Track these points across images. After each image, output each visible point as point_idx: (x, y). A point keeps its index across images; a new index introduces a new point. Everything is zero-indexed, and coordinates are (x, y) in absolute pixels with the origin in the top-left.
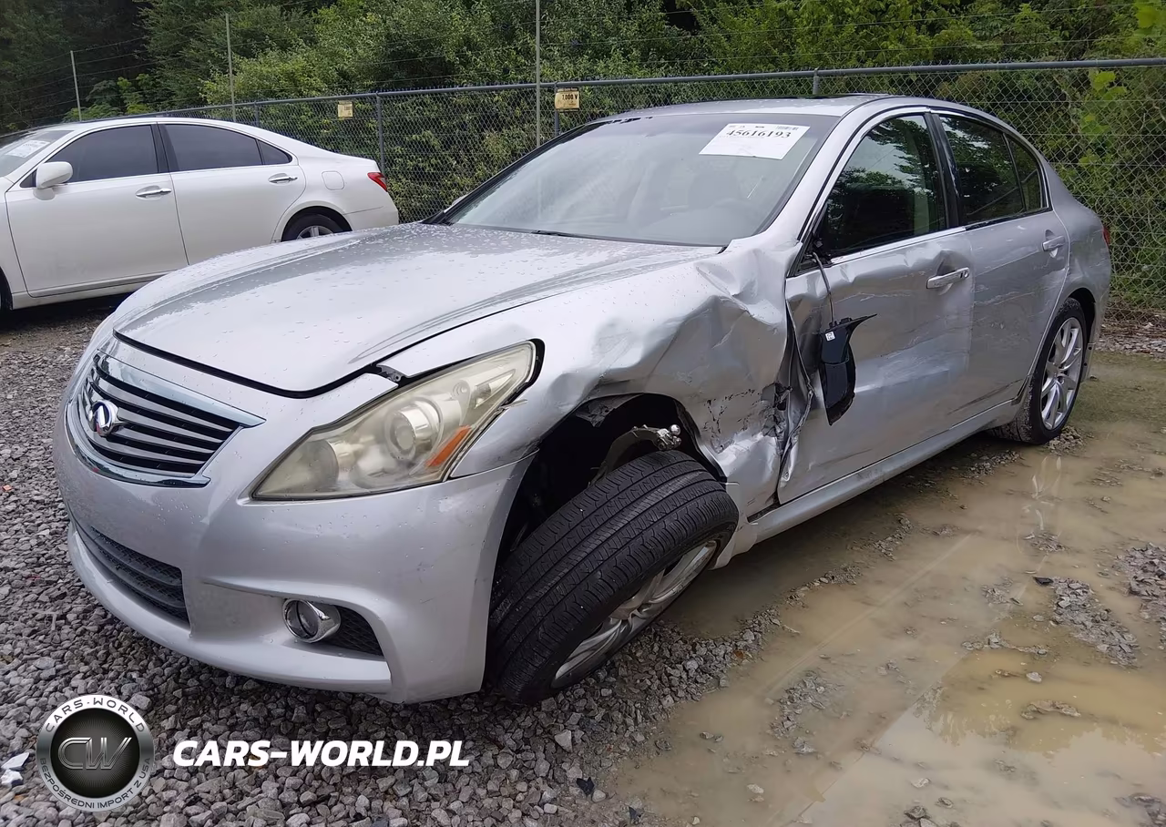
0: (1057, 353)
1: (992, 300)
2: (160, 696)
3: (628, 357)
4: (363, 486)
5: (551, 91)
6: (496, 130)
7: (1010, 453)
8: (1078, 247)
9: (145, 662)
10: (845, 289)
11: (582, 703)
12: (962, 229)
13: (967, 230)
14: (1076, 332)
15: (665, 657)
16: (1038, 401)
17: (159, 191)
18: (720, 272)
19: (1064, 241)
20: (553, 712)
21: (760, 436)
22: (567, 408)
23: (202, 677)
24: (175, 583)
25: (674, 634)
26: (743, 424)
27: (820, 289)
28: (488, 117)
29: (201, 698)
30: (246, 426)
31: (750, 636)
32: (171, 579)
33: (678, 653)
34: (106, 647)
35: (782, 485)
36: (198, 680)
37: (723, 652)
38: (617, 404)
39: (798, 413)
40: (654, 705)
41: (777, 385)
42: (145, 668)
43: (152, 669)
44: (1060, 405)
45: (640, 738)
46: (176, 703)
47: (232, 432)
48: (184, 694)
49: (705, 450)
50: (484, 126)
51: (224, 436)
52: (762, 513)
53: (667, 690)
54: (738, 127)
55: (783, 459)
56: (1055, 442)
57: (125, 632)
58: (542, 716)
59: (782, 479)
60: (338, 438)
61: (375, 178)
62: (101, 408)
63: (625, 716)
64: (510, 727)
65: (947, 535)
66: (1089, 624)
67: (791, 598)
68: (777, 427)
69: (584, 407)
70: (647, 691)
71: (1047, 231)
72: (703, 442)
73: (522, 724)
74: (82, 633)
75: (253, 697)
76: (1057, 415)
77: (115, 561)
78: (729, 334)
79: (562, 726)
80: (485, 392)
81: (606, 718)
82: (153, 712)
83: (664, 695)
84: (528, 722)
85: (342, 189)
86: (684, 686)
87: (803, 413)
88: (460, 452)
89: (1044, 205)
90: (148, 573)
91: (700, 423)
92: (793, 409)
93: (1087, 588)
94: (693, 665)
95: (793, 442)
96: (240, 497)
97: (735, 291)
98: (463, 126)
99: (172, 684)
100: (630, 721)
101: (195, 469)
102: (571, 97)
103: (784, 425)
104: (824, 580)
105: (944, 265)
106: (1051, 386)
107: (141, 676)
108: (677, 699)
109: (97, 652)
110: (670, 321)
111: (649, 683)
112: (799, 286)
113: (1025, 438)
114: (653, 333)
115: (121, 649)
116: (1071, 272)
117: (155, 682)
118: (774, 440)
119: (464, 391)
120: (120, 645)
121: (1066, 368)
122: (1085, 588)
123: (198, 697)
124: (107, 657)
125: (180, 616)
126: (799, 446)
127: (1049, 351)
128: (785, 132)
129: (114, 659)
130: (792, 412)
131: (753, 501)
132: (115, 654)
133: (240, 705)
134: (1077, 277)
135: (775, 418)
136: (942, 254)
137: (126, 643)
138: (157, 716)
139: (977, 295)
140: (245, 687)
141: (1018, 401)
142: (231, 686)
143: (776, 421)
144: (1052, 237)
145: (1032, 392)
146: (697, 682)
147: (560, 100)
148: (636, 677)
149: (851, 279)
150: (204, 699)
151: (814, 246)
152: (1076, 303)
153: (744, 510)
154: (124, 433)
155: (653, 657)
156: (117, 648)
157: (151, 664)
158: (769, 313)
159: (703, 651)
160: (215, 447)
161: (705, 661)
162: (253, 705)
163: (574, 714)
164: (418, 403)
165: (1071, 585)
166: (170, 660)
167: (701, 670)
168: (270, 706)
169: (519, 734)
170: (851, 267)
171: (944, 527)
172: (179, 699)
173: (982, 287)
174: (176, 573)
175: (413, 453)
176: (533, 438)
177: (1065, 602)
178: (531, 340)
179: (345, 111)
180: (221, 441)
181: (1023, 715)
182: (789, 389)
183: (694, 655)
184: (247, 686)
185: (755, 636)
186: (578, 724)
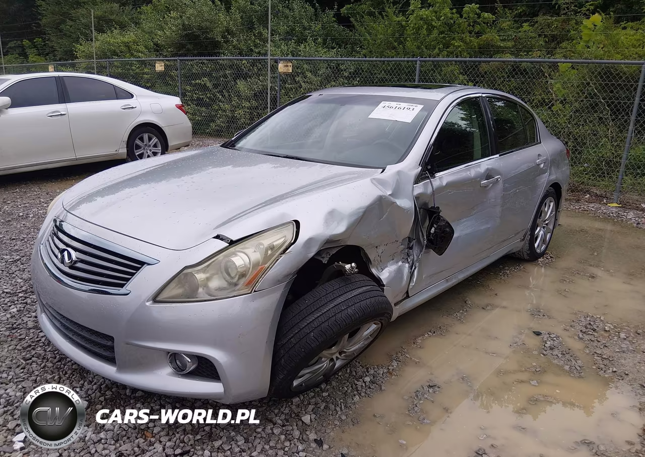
0: (543, 215)
1: (512, 191)
2: (93, 401)
3: (339, 228)
4: (210, 295)
5: (276, 61)
6: (243, 79)
7: (519, 266)
8: (553, 162)
9: (82, 382)
10: (441, 189)
11: (313, 400)
12: (498, 156)
13: (500, 156)
14: (552, 204)
15: (353, 375)
16: (533, 239)
17: (60, 114)
18: (382, 183)
19: (547, 159)
20: (299, 405)
21: (400, 263)
22: (311, 255)
23: (113, 390)
24: (109, 343)
25: (357, 363)
26: (393, 258)
27: (430, 190)
28: (241, 74)
29: (114, 401)
30: (149, 264)
31: (395, 364)
32: (106, 341)
33: (360, 373)
34: (59, 374)
35: (410, 287)
36: (111, 391)
37: (382, 372)
38: (334, 251)
39: (419, 251)
40: (349, 401)
41: (409, 238)
42: (83, 385)
43: (87, 386)
44: (543, 241)
45: (344, 417)
46: (101, 404)
47: (141, 267)
48: (105, 399)
49: (374, 271)
50: (237, 76)
51: (137, 269)
52: (401, 301)
53: (356, 392)
54: (387, 103)
55: (412, 275)
56: (541, 259)
57: (68, 366)
58: (294, 407)
59: (411, 284)
60: (198, 272)
61: (180, 107)
62: (66, 252)
63: (335, 406)
64: (278, 413)
65: (488, 310)
66: (560, 355)
67: (414, 343)
68: (409, 258)
69: (319, 253)
70: (345, 393)
71: (539, 154)
72: (373, 267)
73: (284, 412)
74: (44, 367)
75: (142, 400)
76: (542, 246)
77: (71, 330)
78: (387, 214)
79: (304, 412)
80: (272, 248)
81: (326, 407)
82: (89, 409)
83: (355, 395)
84: (287, 411)
85: (161, 113)
86: (364, 390)
87: (421, 251)
88: (260, 278)
89: (537, 141)
90: (93, 338)
91: (372, 258)
92: (416, 249)
93: (559, 337)
94: (367, 379)
95: (416, 266)
96: (147, 301)
97: (389, 193)
98: (225, 76)
99: (98, 394)
100: (338, 409)
101: (122, 286)
102: (287, 66)
103: (412, 257)
104: (430, 333)
105: (488, 175)
106: (540, 232)
107: (81, 390)
108: (361, 397)
109: (54, 377)
110: (359, 209)
111: (346, 389)
112: (419, 189)
113: (526, 257)
114: (351, 215)
115: (67, 375)
116: (550, 175)
117: (89, 393)
118: (407, 265)
119: (262, 247)
120: (66, 373)
121: (547, 222)
122: (557, 337)
123: (113, 400)
124: (60, 380)
125: (111, 360)
126: (419, 268)
127: (539, 213)
128: (412, 108)
129: (64, 381)
130: (416, 251)
131: (397, 296)
132: (64, 378)
133: (136, 404)
134: (553, 177)
135: (408, 254)
136: (488, 169)
137: (69, 372)
138: (92, 411)
139: (505, 189)
140: (137, 395)
141: (523, 240)
142: (129, 394)
143: (408, 255)
144: (541, 157)
145: (530, 235)
146: (370, 388)
147: (282, 68)
148: (340, 386)
149: (444, 184)
150: (116, 401)
151: (427, 168)
152: (552, 190)
153: (392, 301)
154: (79, 265)
155: (347, 375)
156: (65, 375)
157: (86, 383)
158: (406, 203)
159: (372, 372)
160: (133, 274)
161: (374, 377)
162: (143, 404)
163: (310, 406)
164: (238, 253)
165: (551, 336)
166: (95, 381)
167: (372, 382)
168: (152, 405)
169: (283, 417)
170: (444, 177)
171: (487, 305)
172: (102, 402)
173: (507, 185)
174: (111, 339)
175: (237, 278)
176: (295, 270)
177: (549, 344)
178: (293, 221)
179: (160, 67)
180: (135, 272)
181: (530, 402)
182: (415, 240)
183: (368, 374)
184: (139, 394)
185: (398, 363)
186: (312, 411)
